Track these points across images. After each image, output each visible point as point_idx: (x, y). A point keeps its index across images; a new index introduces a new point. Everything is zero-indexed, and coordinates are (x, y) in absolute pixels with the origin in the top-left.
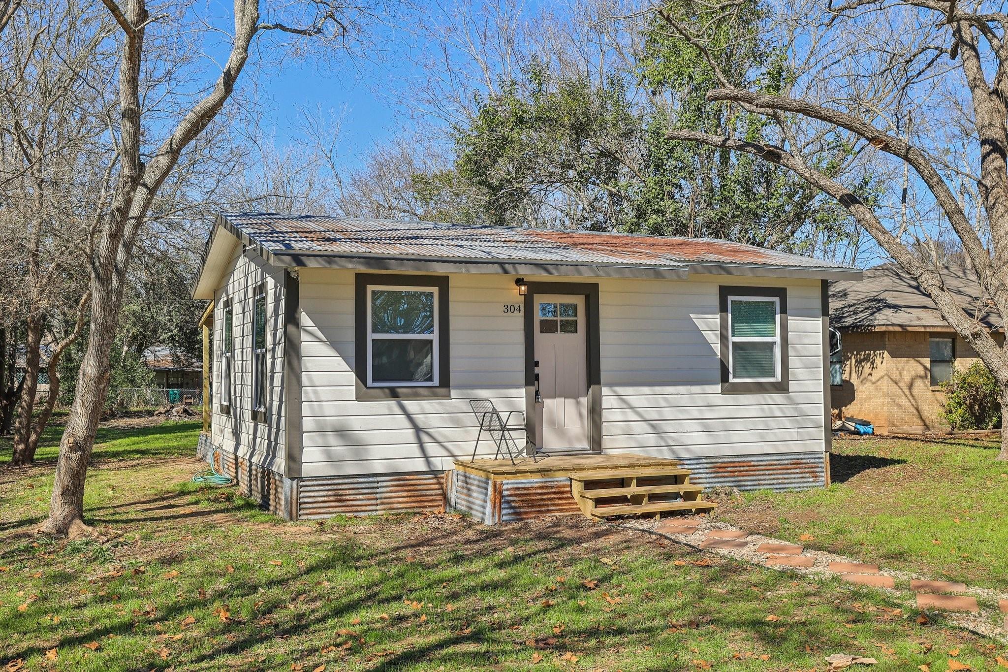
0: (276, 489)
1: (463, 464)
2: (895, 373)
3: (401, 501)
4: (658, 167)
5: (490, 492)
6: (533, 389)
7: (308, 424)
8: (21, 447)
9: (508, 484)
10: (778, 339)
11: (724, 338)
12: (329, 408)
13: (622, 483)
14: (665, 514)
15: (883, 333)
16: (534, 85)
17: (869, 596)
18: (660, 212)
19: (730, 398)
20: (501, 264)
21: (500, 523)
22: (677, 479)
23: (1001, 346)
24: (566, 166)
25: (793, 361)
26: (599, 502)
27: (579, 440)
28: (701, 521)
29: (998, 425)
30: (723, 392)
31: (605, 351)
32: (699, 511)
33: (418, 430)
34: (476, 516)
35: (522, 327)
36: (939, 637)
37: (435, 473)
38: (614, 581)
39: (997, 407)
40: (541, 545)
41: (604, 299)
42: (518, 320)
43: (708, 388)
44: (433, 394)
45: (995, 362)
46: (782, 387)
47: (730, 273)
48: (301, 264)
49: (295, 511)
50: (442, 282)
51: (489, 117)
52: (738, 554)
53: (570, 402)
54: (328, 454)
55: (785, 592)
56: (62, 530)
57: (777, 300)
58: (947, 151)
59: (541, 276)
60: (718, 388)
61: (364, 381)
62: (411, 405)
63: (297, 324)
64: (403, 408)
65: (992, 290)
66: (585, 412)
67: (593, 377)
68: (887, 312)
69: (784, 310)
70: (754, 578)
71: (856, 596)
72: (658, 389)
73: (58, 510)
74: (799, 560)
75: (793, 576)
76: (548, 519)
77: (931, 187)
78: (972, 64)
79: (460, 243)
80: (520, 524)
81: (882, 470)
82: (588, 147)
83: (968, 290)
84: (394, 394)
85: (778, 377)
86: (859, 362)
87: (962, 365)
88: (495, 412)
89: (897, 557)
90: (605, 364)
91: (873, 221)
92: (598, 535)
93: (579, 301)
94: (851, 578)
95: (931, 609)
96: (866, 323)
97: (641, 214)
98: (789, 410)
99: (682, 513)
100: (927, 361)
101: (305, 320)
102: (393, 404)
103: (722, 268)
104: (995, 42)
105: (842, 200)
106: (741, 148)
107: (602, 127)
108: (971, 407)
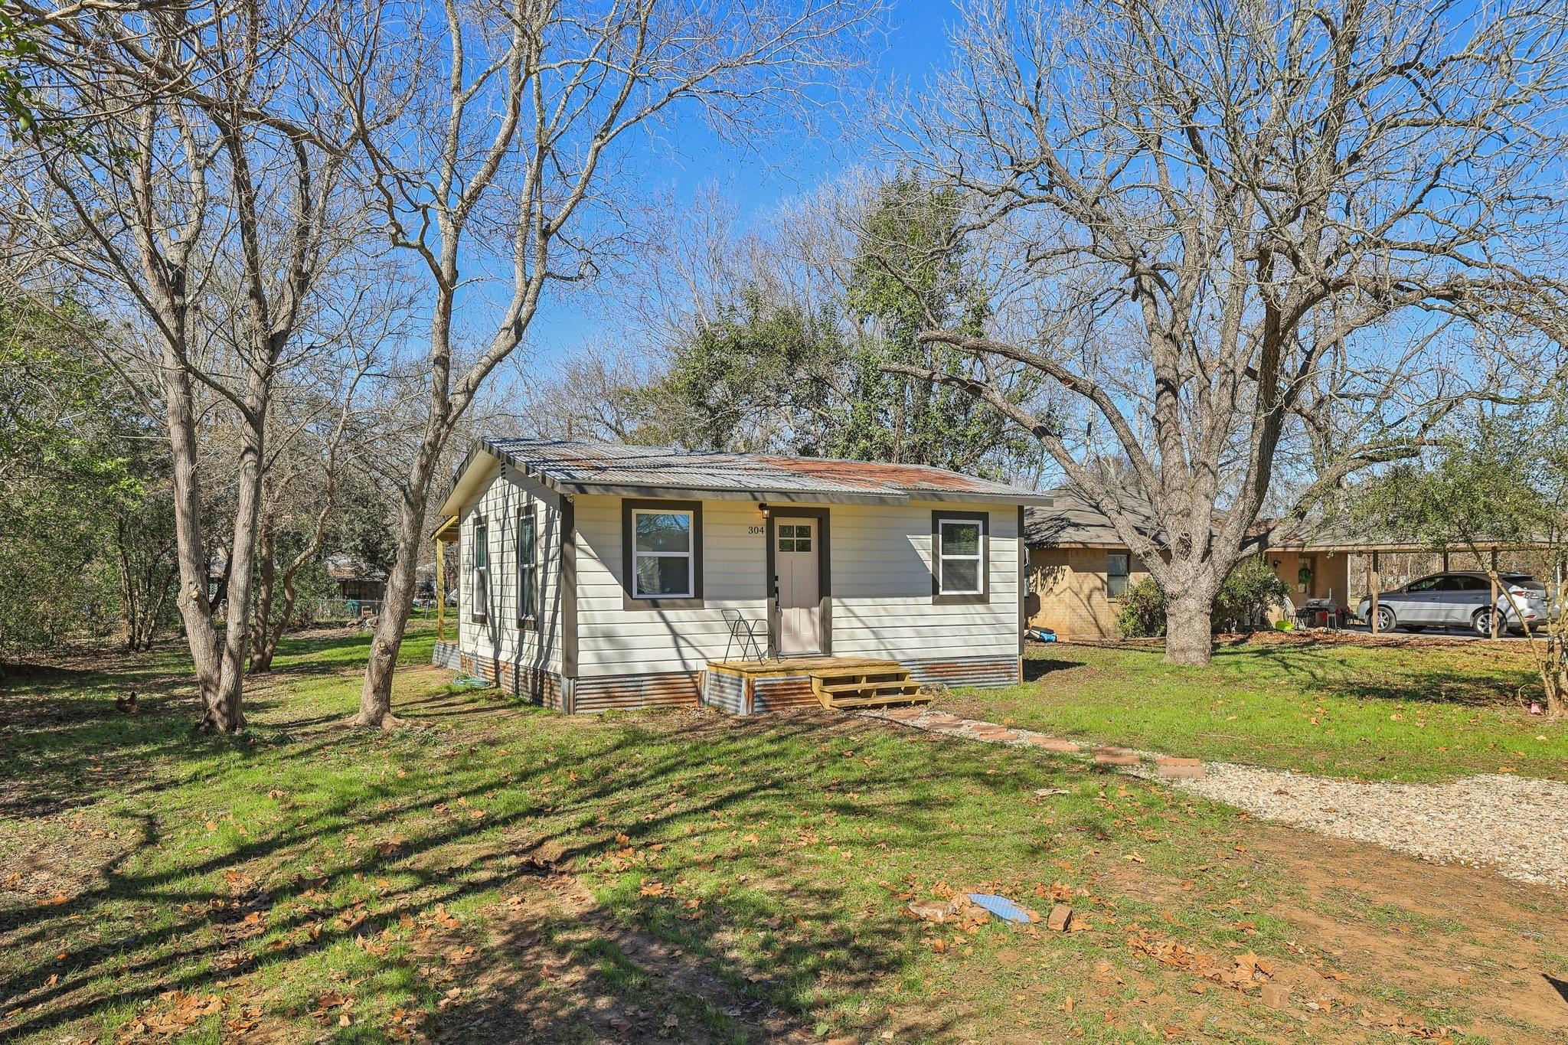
0: (551, 689)
1: (716, 665)
2: (1076, 586)
3: (659, 695)
4: (866, 393)
5: (744, 688)
6: (773, 600)
7: (582, 630)
8: (257, 657)
9: (759, 681)
10: (980, 557)
11: (935, 557)
12: (599, 617)
13: (854, 680)
14: (892, 706)
15: (1067, 549)
16: (751, 311)
17: (1062, 757)
18: (869, 437)
19: (940, 609)
20: (752, 492)
21: (753, 713)
22: (899, 677)
23: (1168, 563)
24: (780, 390)
25: (993, 577)
26: (837, 695)
27: (811, 644)
28: (922, 710)
29: (1164, 634)
30: (934, 604)
31: (835, 566)
32: (918, 703)
33: (675, 635)
34: (730, 709)
35: (764, 545)
36: (1112, 780)
37: (690, 674)
38: (866, 751)
39: (1164, 617)
40: (795, 729)
41: (834, 521)
42: (761, 540)
43: (921, 600)
44: (689, 605)
45: (1162, 577)
46: (983, 599)
47: (941, 500)
48: (583, 491)
49: (572, 705)
50: (697, 507)
51: (709, 342)
52: (956, 732)
53: (804, 612)
54: (599, 657)
55: (996, 756)
56: (375, 722)
57: (980, 523)
58: (1127, 371)
59: (785, 502)
60: (930, 599)
61: (631, 594)
62: (670, 614)
63: (573, 543)
64: (663, 616)
65: (1162, 513)
66: (817, 620)
67: (824, 589)
68: (1070, 530)
69: (986, 532)
70: (973, 748)
71: (1051, 757)
72: (878, 600)
73: (369, 705)
74: (1005, 735)
75: (1003, 746)
76: (793, 710)
77: (1112, 423)
78: (1150, 309)
79: (711, 471)
80: (770, 714)
81: (1066, 671)
82: (801, 373)
83: (1141, 510)
84: (655, 605)
85: (981, 590)
86: (1045, 576)
87: (1135, 579)
88: (741, 619)
89: (1079, 733)
90: (835, 579)
91: (1061, 452)
92: (839, 721)
93: (812, 523)
94: (1047, 746)
95: (1107, 764)
96: (1051, 540)
97: (852, 438)
98: (989, 618)
99: (906, 704)
100: (1104, 575)
101: (580, 540)
102: (654, 613)
103: (935, 495)
104: (1170, 295)
105: (1035, 431)
106: (946, 382)
107: (816, 354)
108: (1142, 616)
